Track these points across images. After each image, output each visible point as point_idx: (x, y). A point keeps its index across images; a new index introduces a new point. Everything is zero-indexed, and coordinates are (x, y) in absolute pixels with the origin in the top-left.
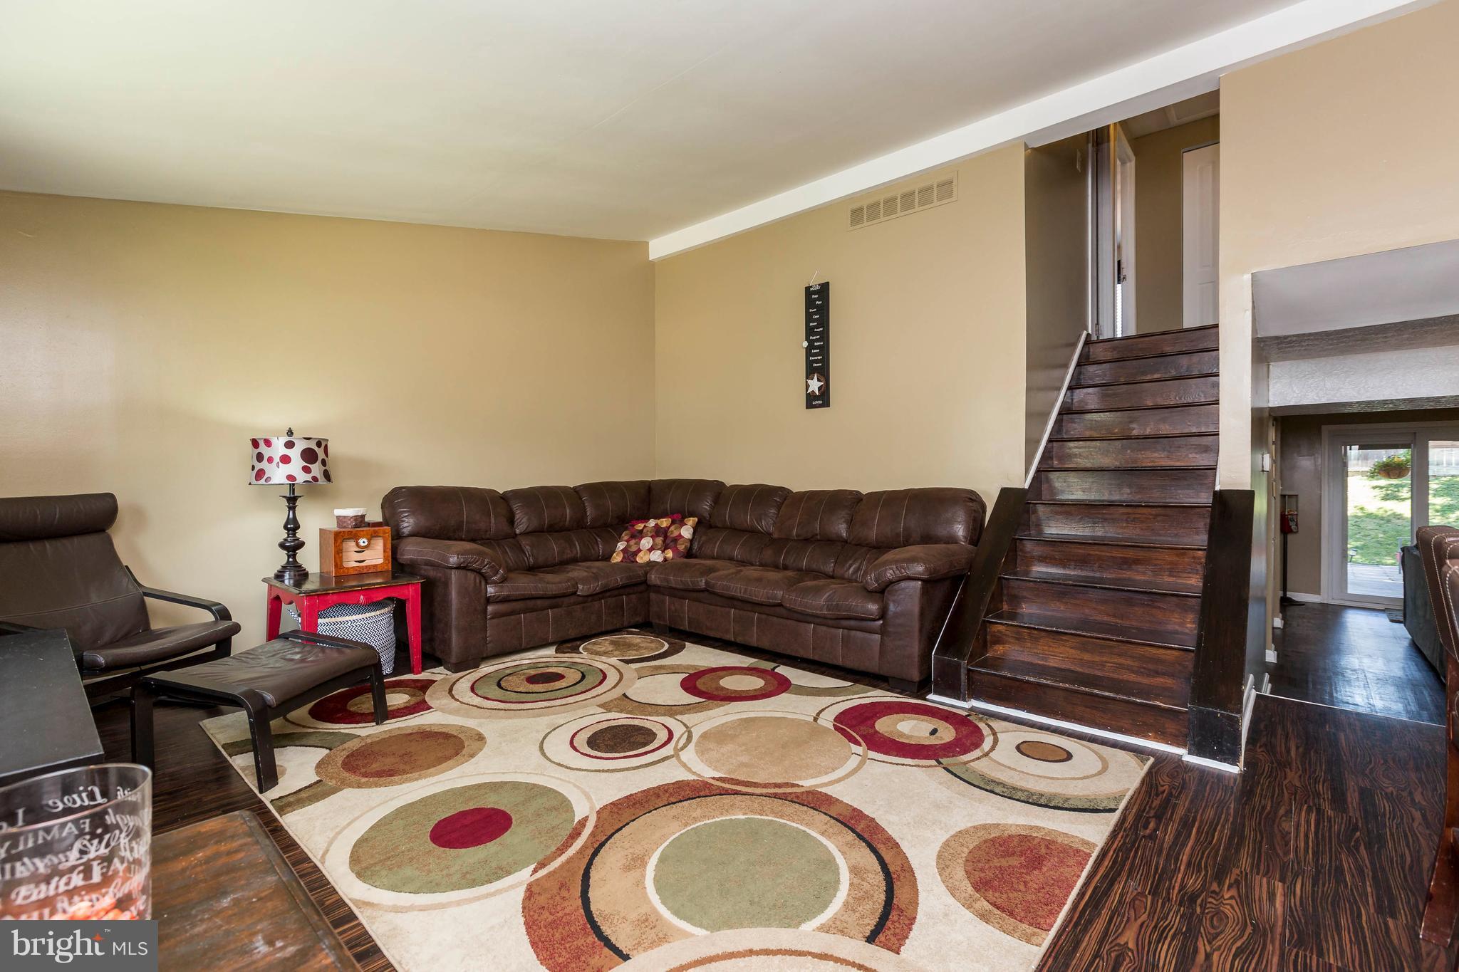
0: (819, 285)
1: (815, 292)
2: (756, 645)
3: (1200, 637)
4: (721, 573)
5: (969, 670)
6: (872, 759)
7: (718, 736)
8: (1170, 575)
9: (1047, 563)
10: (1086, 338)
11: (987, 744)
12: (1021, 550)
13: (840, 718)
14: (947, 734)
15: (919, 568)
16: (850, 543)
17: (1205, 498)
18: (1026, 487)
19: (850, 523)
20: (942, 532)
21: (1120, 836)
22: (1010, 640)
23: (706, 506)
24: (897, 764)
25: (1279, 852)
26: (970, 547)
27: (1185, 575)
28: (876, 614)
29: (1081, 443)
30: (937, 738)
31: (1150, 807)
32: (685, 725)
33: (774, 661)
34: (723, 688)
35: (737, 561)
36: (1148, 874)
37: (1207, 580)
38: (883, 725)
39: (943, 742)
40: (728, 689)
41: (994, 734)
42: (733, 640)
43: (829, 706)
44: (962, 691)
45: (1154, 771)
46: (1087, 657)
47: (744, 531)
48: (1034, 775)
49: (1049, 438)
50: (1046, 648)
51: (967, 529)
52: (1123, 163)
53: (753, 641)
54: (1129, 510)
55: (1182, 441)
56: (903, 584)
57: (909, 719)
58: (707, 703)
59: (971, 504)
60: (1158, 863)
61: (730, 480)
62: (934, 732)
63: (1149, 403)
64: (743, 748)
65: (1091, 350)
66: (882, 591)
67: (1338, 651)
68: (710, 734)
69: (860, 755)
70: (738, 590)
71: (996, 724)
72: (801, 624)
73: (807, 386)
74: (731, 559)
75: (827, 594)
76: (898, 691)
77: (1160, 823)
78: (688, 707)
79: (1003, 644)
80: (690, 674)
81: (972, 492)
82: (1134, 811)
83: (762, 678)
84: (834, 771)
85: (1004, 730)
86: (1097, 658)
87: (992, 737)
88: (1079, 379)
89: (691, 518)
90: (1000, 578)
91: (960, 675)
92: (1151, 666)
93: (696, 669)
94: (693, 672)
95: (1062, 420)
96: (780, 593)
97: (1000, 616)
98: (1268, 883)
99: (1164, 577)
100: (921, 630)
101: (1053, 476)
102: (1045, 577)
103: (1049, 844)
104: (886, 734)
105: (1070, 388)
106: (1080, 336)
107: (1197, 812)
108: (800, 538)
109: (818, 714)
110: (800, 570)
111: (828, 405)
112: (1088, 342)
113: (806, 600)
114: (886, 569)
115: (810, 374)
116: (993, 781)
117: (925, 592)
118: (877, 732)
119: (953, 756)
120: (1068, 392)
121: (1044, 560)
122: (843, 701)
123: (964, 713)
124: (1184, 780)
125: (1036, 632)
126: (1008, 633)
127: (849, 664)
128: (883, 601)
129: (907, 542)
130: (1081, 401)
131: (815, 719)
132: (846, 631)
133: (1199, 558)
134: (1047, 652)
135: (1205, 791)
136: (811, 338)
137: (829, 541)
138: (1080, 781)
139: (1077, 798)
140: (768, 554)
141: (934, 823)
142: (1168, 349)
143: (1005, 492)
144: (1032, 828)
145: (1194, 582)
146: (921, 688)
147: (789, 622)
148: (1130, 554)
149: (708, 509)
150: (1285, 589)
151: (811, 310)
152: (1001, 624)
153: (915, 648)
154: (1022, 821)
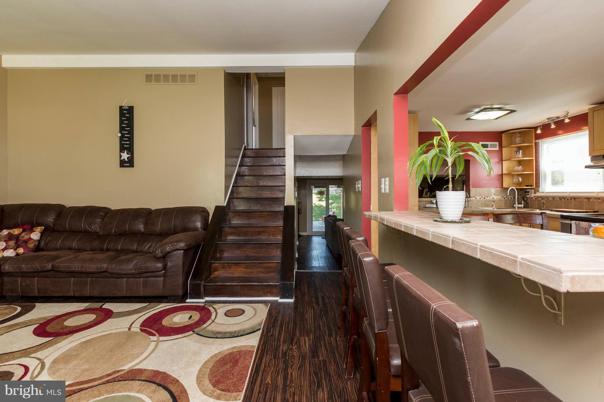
0: (128, 106)
1: (125, 110)
2: (89, 295)
3: (282, 257)
4: (63, 259)
5: (205, 286)
6: (162, 341)
7: (66, 358)
8: (272, 236)
9: (233, 235)
10: (244, 147)
11: (213, 317)
12: (224, 231)
13: (143, 325)
14: (196, 316)
15: (182, 245)
16: (146, 234)
17: (282, 209)
18: (225, 205)
19: (146, 224)
20: (191, 226)
21: (263, 339)
22: (220, 269)
23: (50, 219)
24: (175, 339)
25: (306, 326)
26: (204, 231)
27: (277, 235)
28: (161, 268)
29: (244, 187)
30: (192, 320)
31: (271, 323)
32: (39, 359)
33: (101, 302)
34: (67, 327)
35: (75, 249)
36: (272, 350)
37: (284, 237)
38: (166, 322)
39: (194, 322)
40: (71, 326)
41: (216, 311)
42: (72, 295)
43: (137, 319)
44: (202, 295)
45: (270, 308)
46: (248, 270)
47: (80, 232)
48: (232, 324)
49: (233, 185)
50: (234, 270)
51: (202, 224)
52: (255, 85)
53: (87, 293)
54: (260, 213)
55: (275, 188)
56: (175, 253)
57: (179, 314)
58: (54, 340)
59: (203, 213)
60: (275, 345)
61: (69, 204)
62: (191, 317)
63: (265, 174)
64: (84, 360)
65: (246, 152)
66: (164, 257)
67: (312, 250)
68: (59, 359)
69: (155, 341)
70: (77, 267)
71: (216, 306)
72: (118, 279)
73: (121, 156)
74: (70, 249)
75: (134, 262)
76: (172, 301)
77: (274, 328)
78: (40, 346)
79: (218, 271)
80: (41, 324)
81: (204, 208)
82: (266, 327)
83: (94, 314)
84: (142, 354)
85: (219, 308)
86: (251, 270)
87: (215, 312)
88: (242, 163)
89: (39, 227)
90: (216, 244)
91: (201, 288)
92: (268, 270)
93: (45, 319)
94: (43, 322)
95: (237, 178)
96: (105, 265)
97: (216, 260)
98: (304, 338)
99: (271, 237)
100: (183, 272)
101: (234, 200)
102: (232, 241)
103: (240, 352)
104: (168, 326)
105: (239, 166)
106: (242, 146)
107: (284, 320)
108: (117, 234)
109: (131, 326)
110: (117, 250)
111: (133, 166)
112: (245, 149)
113: (122, 267)
114: (166, 247)
115: (122, 150)
116: (217, 333)
117: (185, 255)
118: (163, 326)
119: (200, 326)
120: (239, 167)
121: (232, 234)
122: (145, 314)
123: (203, 305)
124: (279, 309)
125: (230, 264)
126: (220, 266)
127: (147, 294)
128: (165, 261)
129: (175, 233)
130: (243, 171)
131: (129, 329)
132: (145, 279)
133: (281, 229)
134: (234, 271)
135: (285, 311)
136: (123, 132)
137: (134, 235)
138: (248, 321)
139: (248, 329)
140: (96, 244)
141: (194, 363)
142: (270, 155)
143: (217, 208)
144: (233, 348)
145: (280, 238)
146: (183, 299)
147: (111, 279)
148: (261, 229)
149: (53, 221)
150: (298, 232)
151: (123, 118)
152: (217, 263)
153: (180, 280)
154: (230, 346)
